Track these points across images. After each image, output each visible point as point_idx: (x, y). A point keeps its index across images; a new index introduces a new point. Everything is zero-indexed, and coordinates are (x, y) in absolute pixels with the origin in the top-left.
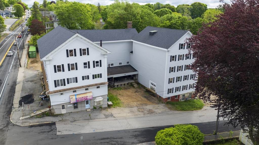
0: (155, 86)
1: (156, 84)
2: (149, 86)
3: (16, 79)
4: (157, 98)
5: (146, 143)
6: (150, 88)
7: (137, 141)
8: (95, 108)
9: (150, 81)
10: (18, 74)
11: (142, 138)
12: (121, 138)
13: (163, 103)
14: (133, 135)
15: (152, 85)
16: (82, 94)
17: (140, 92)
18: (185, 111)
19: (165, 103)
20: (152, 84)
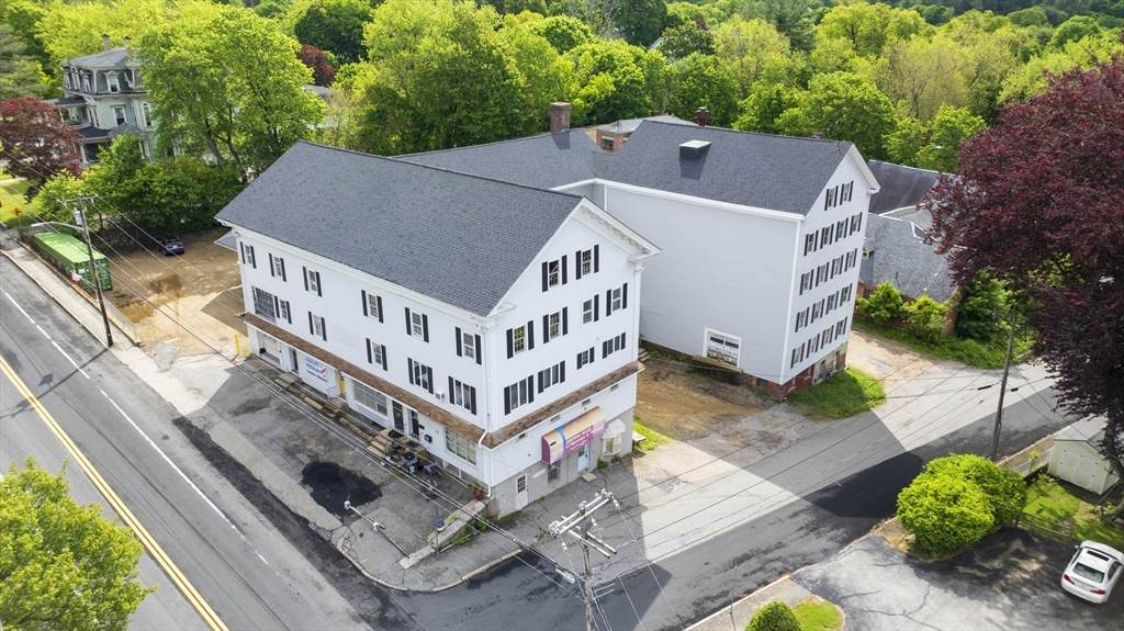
0: (736, 346)
1: (739, 339)
2: (702, 349)
3: (171, 409)
4: (749, 386)
5: (856, 541)
6: (705, 355)
7: (830, 545)
8: (601, 466)
9: (706, 330)
10: (144, 383)
11: (832, 530)
12: (780, 545)
13: (778, 402)
14: (802, 528)
15: (715, 345)
16: (574, 420)
17: (671, 376)
18: (851, 415)
19: (784, 401)
20: (712, 339)
